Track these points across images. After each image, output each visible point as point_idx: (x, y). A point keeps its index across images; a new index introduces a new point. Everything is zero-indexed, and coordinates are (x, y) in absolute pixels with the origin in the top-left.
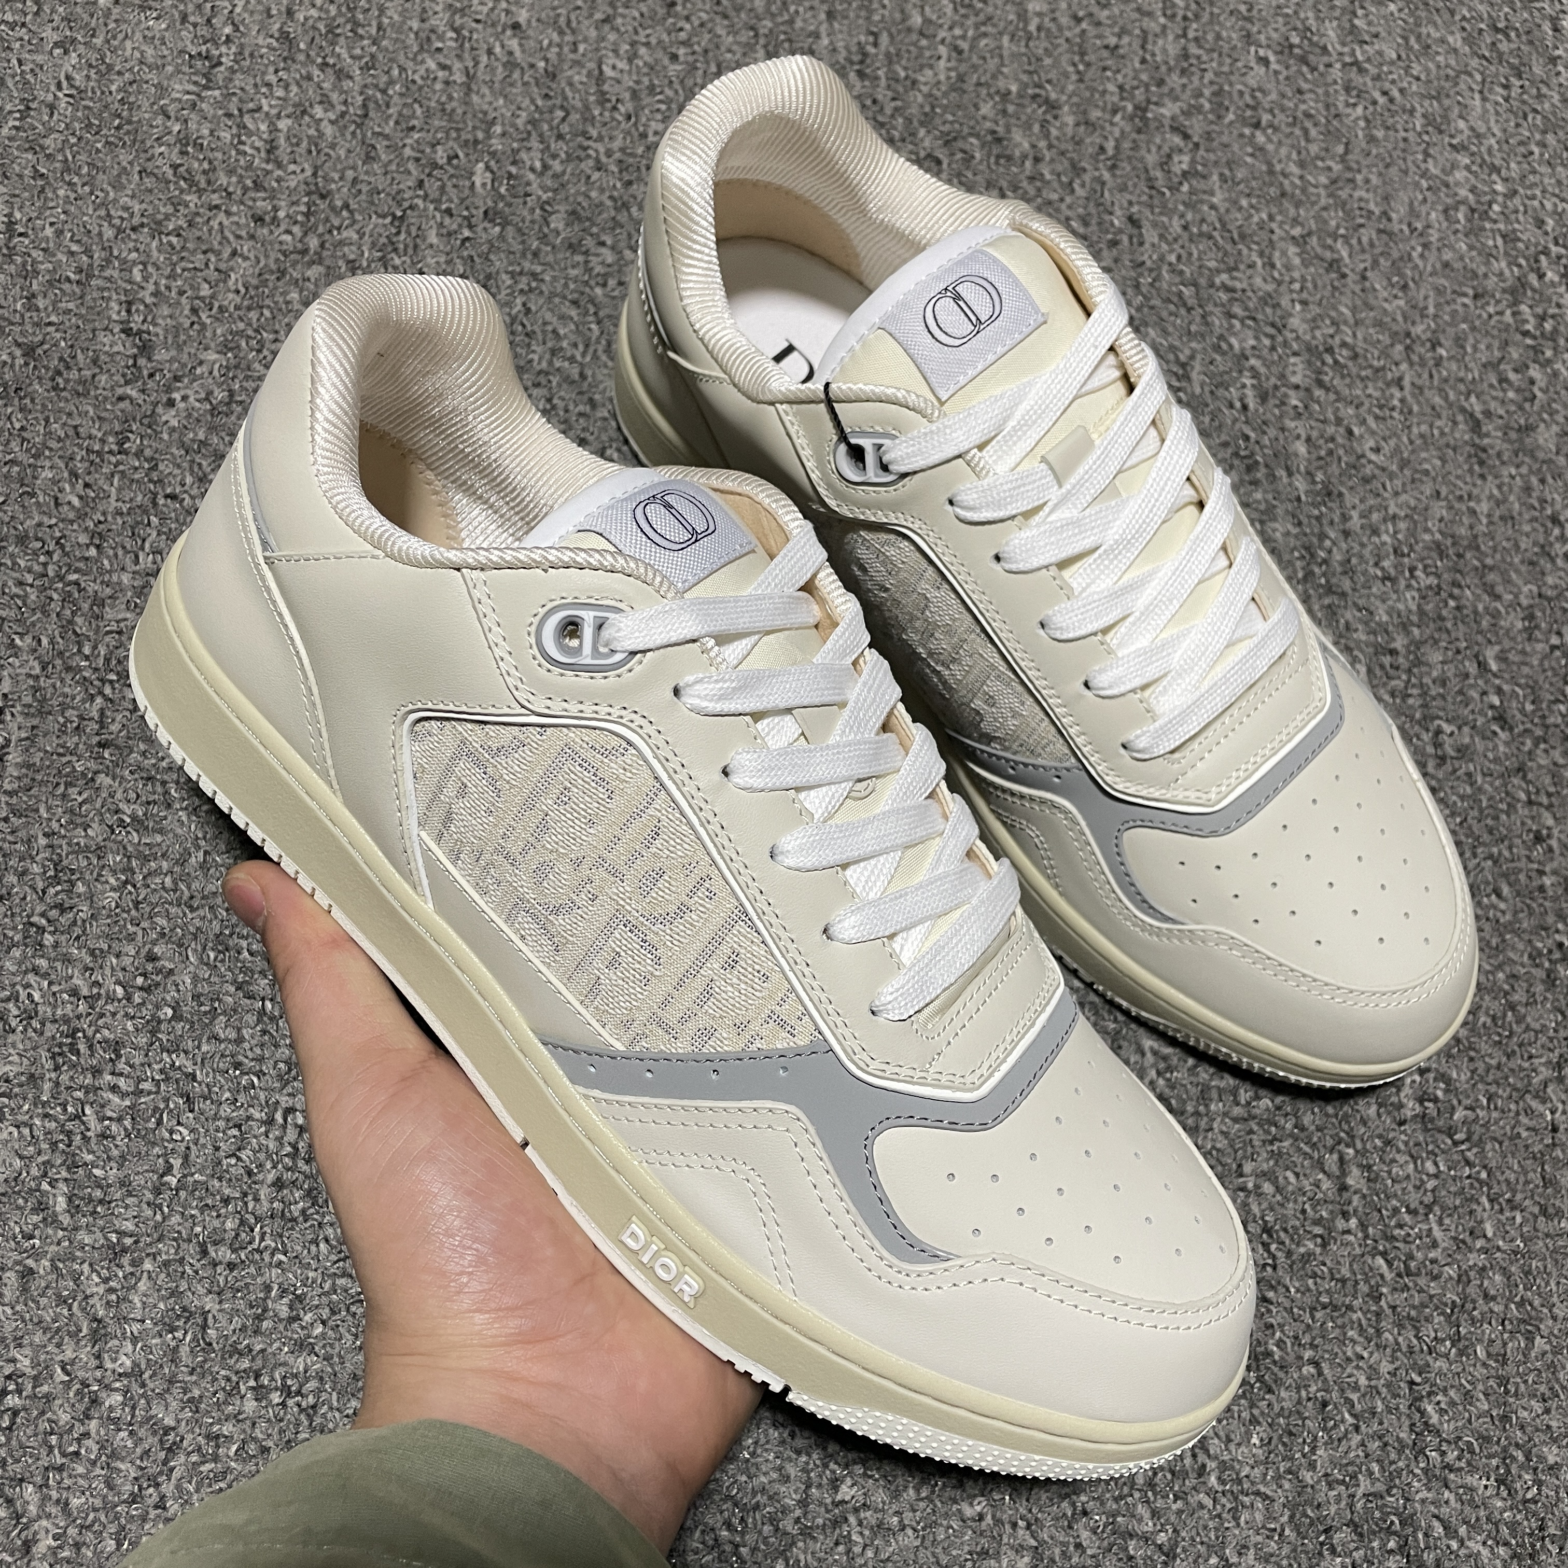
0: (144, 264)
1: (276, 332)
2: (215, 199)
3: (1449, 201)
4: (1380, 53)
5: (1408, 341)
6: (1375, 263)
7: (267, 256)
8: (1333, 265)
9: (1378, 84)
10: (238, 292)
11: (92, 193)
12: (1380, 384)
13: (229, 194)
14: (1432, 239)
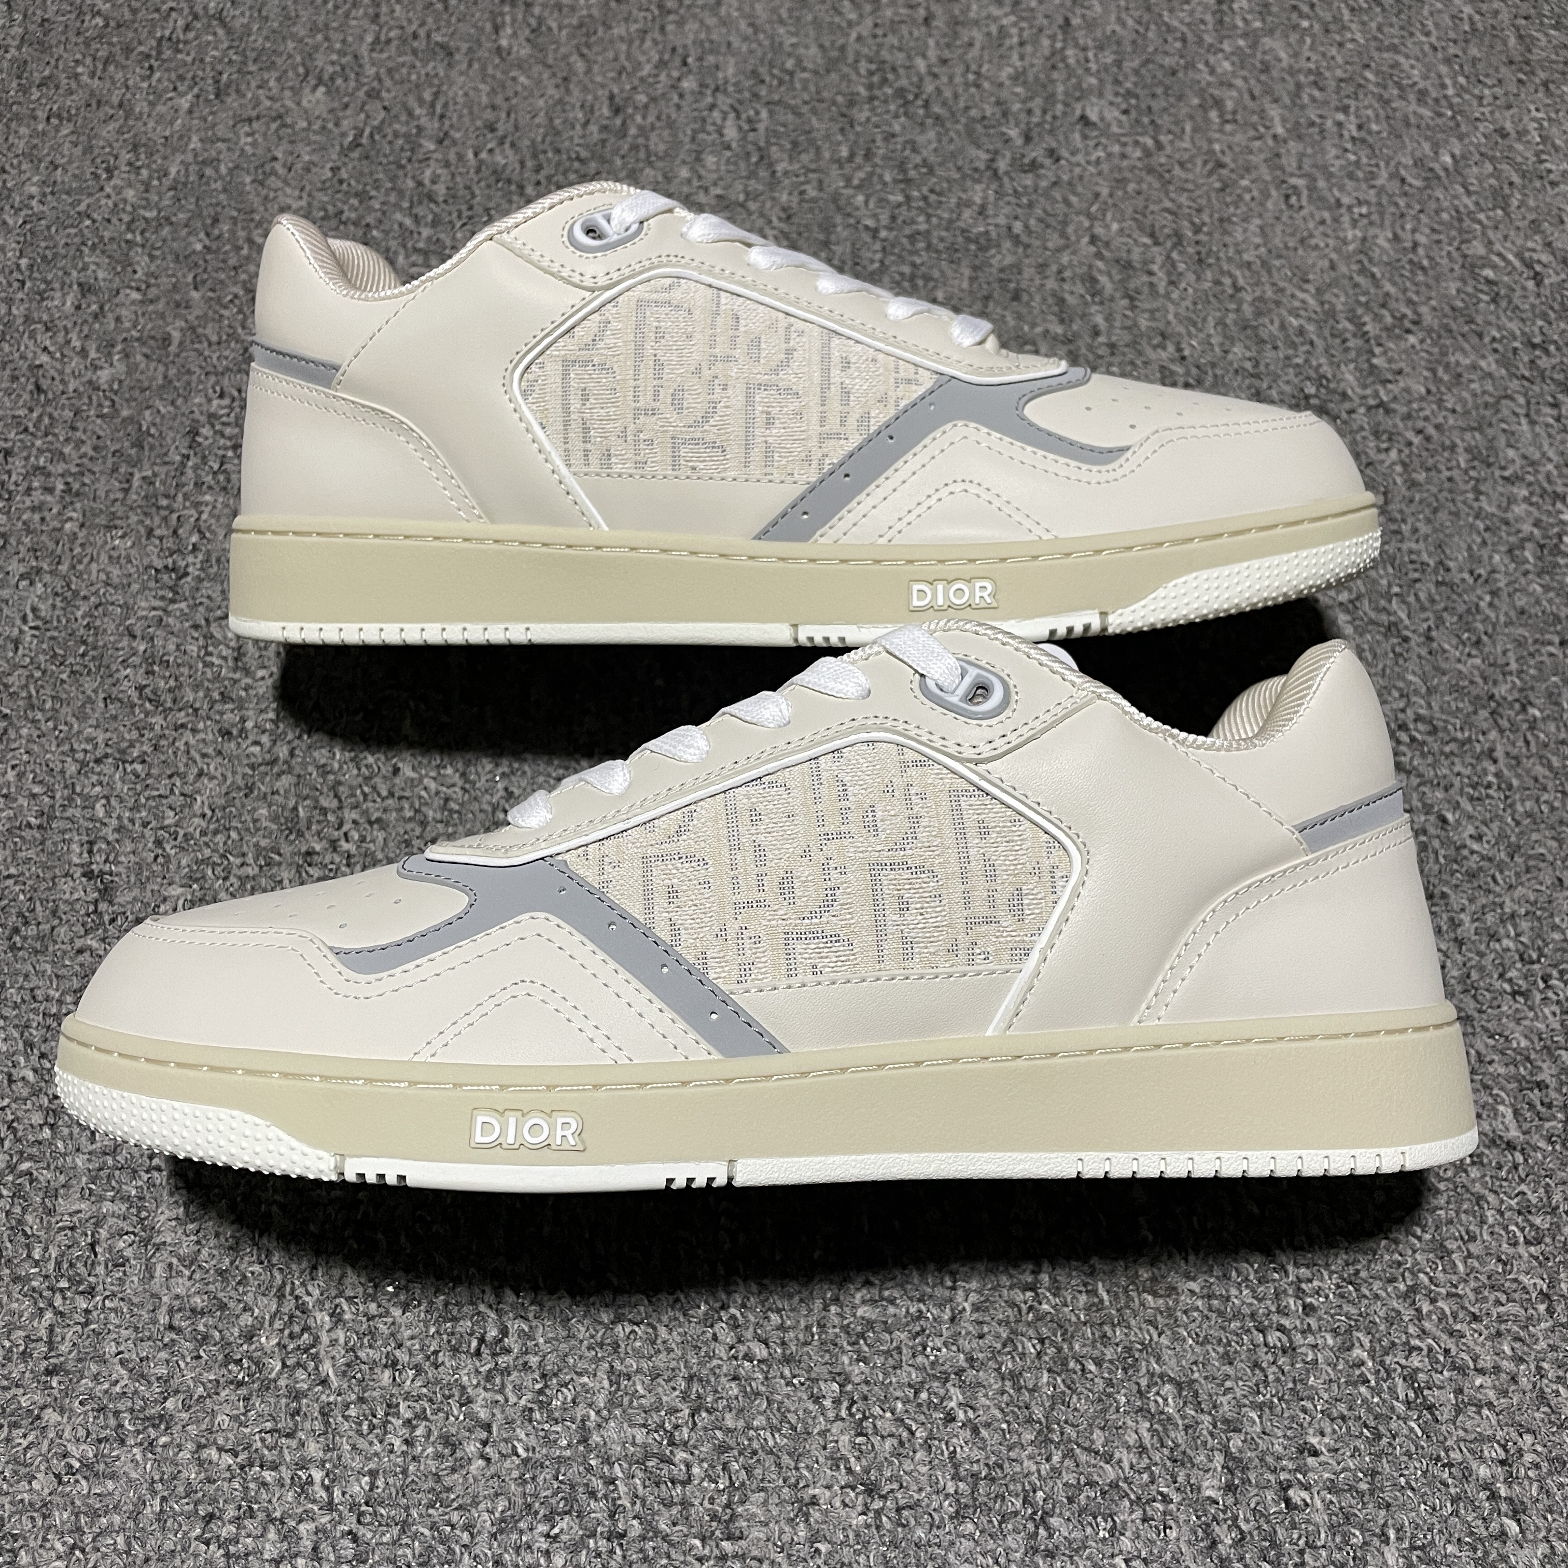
0: (107, 798)
1: (244, 855)
2: (182, 717)
3: (1512, 539)
4: (1407, 390)
5: (1493, 704)
6: (1440, 620)
7: (234, 773)
8: (1392, 628)
9: (1410, 424)
10: (204, 816)
11: (55, 728)
12: (1468, 760)
13: (196, 710)
14: (1501, 584)
